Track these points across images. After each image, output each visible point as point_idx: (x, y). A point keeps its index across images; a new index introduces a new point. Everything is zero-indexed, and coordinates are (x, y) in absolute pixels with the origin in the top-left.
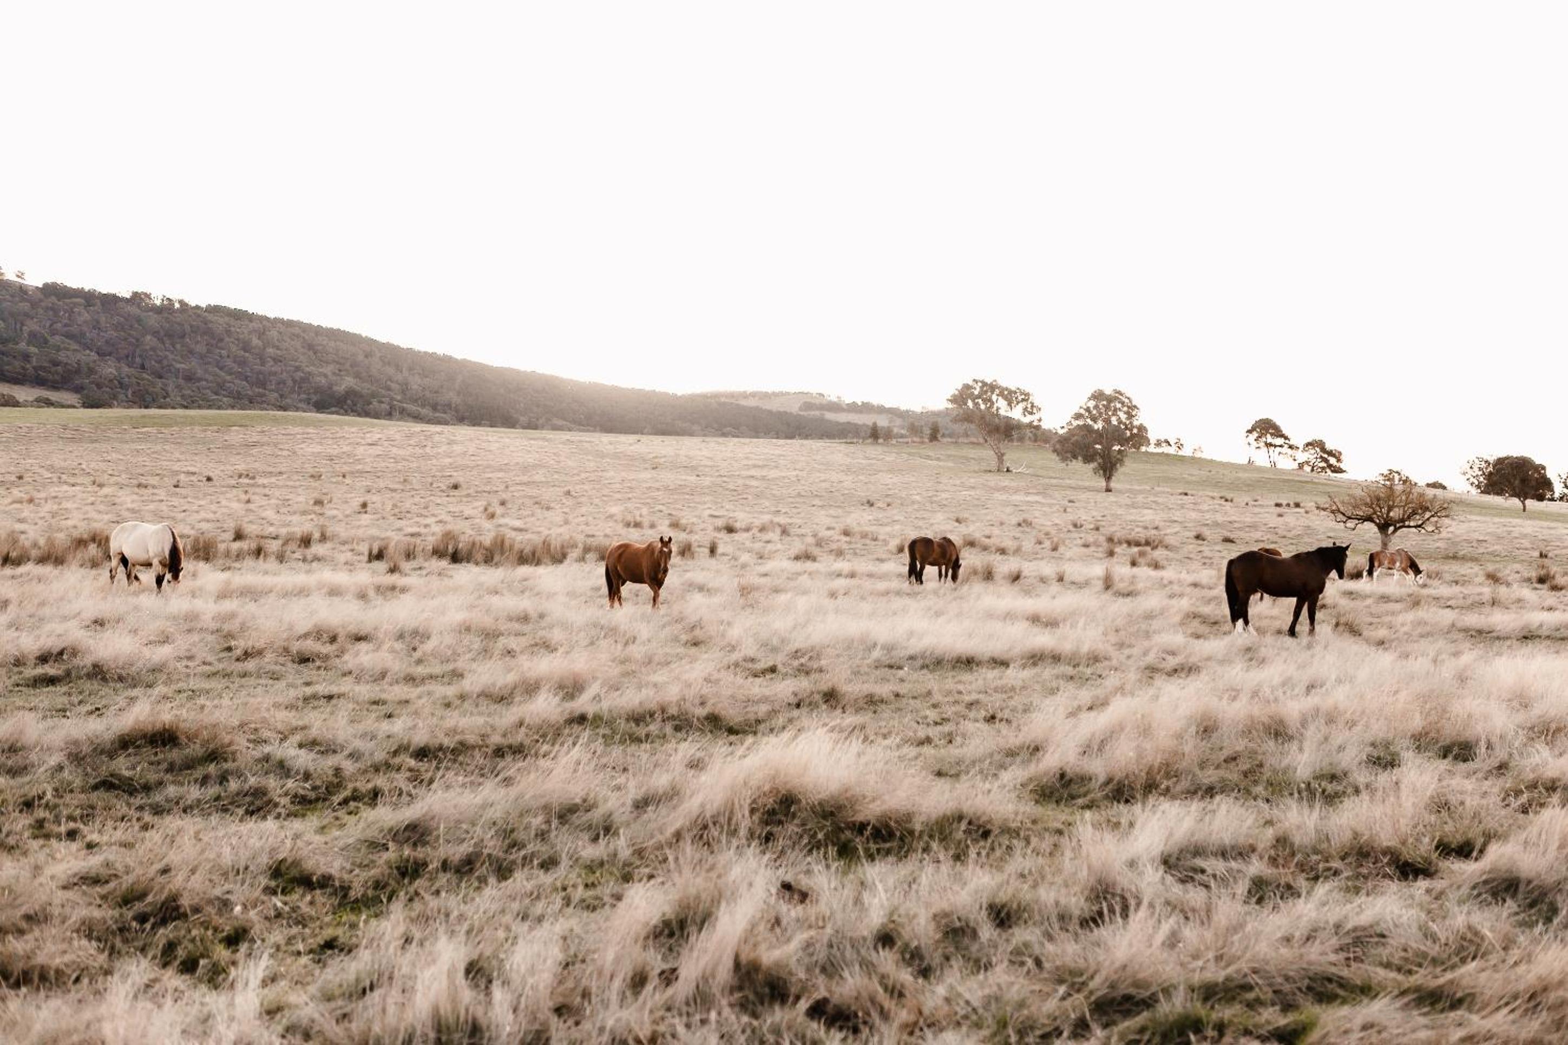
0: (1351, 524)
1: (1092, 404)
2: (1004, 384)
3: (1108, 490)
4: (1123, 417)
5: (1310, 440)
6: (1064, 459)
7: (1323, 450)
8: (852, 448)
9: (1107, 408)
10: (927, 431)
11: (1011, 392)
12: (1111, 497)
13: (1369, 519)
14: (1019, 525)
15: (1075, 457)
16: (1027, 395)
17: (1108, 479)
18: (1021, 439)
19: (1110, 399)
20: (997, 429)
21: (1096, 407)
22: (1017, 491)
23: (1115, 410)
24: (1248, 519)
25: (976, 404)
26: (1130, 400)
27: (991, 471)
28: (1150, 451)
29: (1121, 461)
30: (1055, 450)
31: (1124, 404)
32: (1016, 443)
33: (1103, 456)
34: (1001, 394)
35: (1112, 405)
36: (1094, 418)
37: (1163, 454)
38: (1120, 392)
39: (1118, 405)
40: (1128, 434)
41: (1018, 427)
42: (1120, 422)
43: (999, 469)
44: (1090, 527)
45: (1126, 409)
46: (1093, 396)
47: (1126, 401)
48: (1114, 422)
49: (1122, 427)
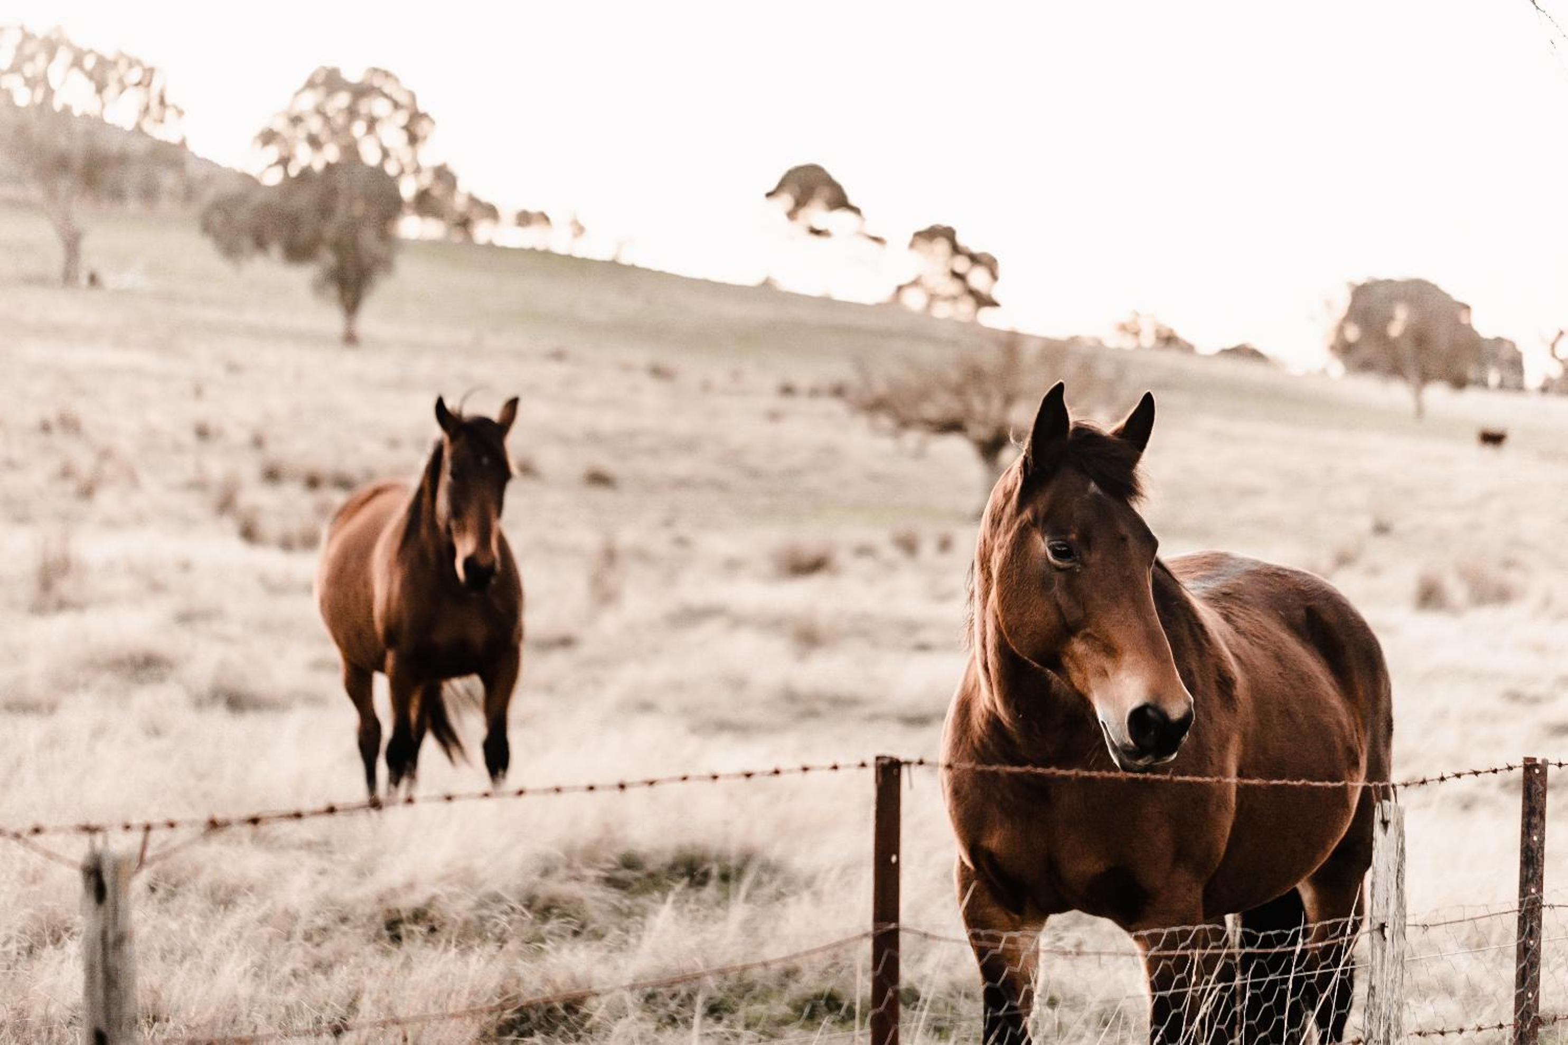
0: (912, 438)
1: (308, 101)
2: (82, 42)
3: (350, 339)
4: (394, 137)
5: (924, 226)
6: (230, 250)
7: (956, 249)
9: (352, 113)
11: (102, 62)
12: (351, 360)
13: (952, 426)
14: (46, 428)
15: (261, 244)
16: (150, 72)
17: (351, 306)
18: (149, 193)
19: (361, 92)
20: (62, 164)
21: (320, 111)
23: (372, 123)
24: (682, 426)
26: (413, 96)
27: (38, 281)
28: (499, 242)
29: (385, 264)
30: (207, 228)
31: (396, 105)
32: (133, 206)
33: (337, 247)
34: (77, 63)
35: (364, 106)
36: (314, 142)
37: (533, 251)
38: (387, 74)
39: (380, 107)
40: (408, 189)
41: (123, 159)
42: (386, 153)
43: (69, 277)
44: (240, 436)
45: (402, 118)
46: (311, 84)
47: (403, 99)
48: (370, 155)
49: (391, 169)
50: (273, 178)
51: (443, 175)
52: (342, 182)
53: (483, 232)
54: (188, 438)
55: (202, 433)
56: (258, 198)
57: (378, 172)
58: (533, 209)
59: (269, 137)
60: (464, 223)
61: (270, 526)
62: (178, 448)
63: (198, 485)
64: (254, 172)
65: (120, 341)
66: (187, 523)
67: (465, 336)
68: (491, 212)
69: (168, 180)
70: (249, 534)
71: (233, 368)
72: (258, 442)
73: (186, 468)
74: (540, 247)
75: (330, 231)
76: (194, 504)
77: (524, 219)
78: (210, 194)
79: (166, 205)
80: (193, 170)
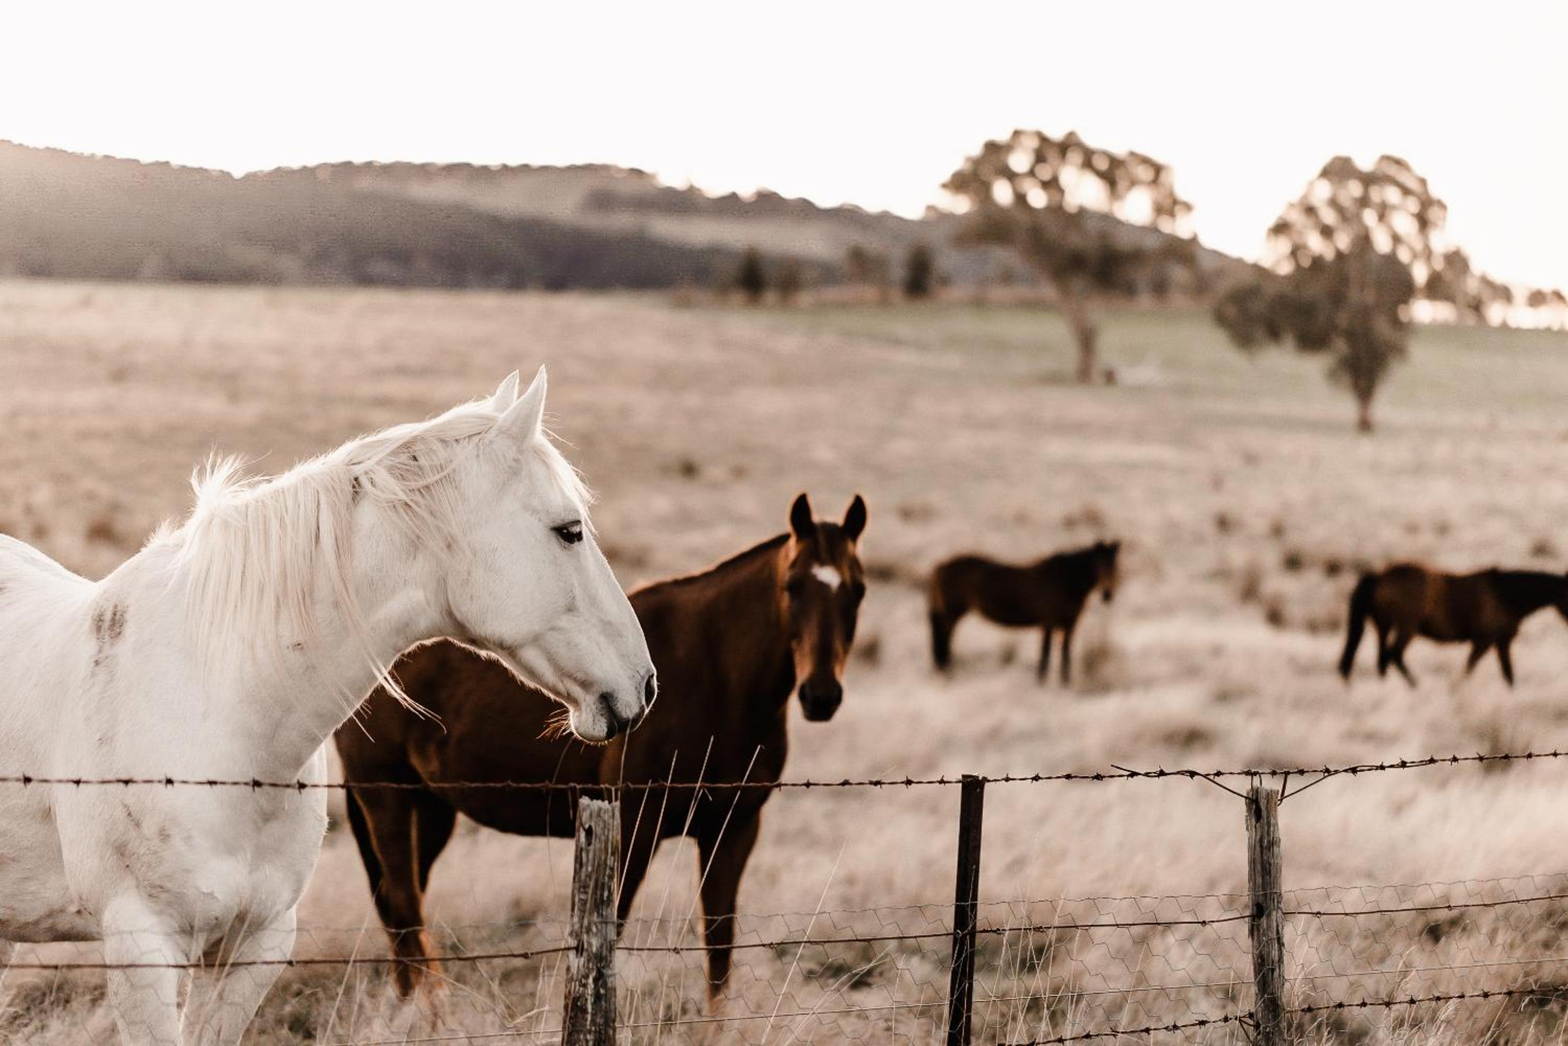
1: (1322, 192)
3: (1365, 426)
4: (1404, 223)
8: (685, 319)
9: (1363, 201)
10: (898, 272)
11: (1115, 163)
12: (1366, 448)
15: (1274, 334)
16: (1158, 169)
17: (1365, 395)
18: (1160, 288)
19: (1368, 180)
21: (1333, 202)
22: (1109, 431)
23: (1383, 212)
25: (1021, 198)
26: (1423, 182)
27: (1053, 379)
28: (1513, 323)
29: (1398, 350)
30: (1221, 319)
31: (1406, 191)
32: (1145, 300)
33: (1351, 335)
34: (1088, 164)
35: (1376, 194)
36: (1327, 232)
37: (1548, 330)
38: (1398, 162)
39: (1392, 195)
40: (1420, 274)
41: (1136, 256)
42: (1396, 239)
43: (1084, 374)
44: (1260, 525)
45: (1413, 205)
46: (1326, 173)
47: (1412, 184)
48: (1382, 243)
49: (1404, 255)
50: (1285, 268)
51: (1457, 261)
52: (1353, 269)
53: (1496, 313)
54: (1209, 529)
55: (1224, 523)
56: (1270, 290)
57: (1391, 259)
58: (1547, 287)
59: (1281, 228)
60: (1477, 307)
61: (1294, 611)
62: (1199, 539)
63: (1221, 574)
64: (1266, 263)
65: (1139, 435)
66: (1213, 612)
67: (1480, 419)
68: (1504, 294)
69: (1179, 274)
70: (1275, 618)
71: (1251, 459)
72: (1277, 531)
73: (1206, 558)
74: (1556, 327)
75: (1343, 319)
76: (1219, 593)
77: (1537, 299)
78: (1224, 286)
79: (1178, 300)
80: (1207, 264)
